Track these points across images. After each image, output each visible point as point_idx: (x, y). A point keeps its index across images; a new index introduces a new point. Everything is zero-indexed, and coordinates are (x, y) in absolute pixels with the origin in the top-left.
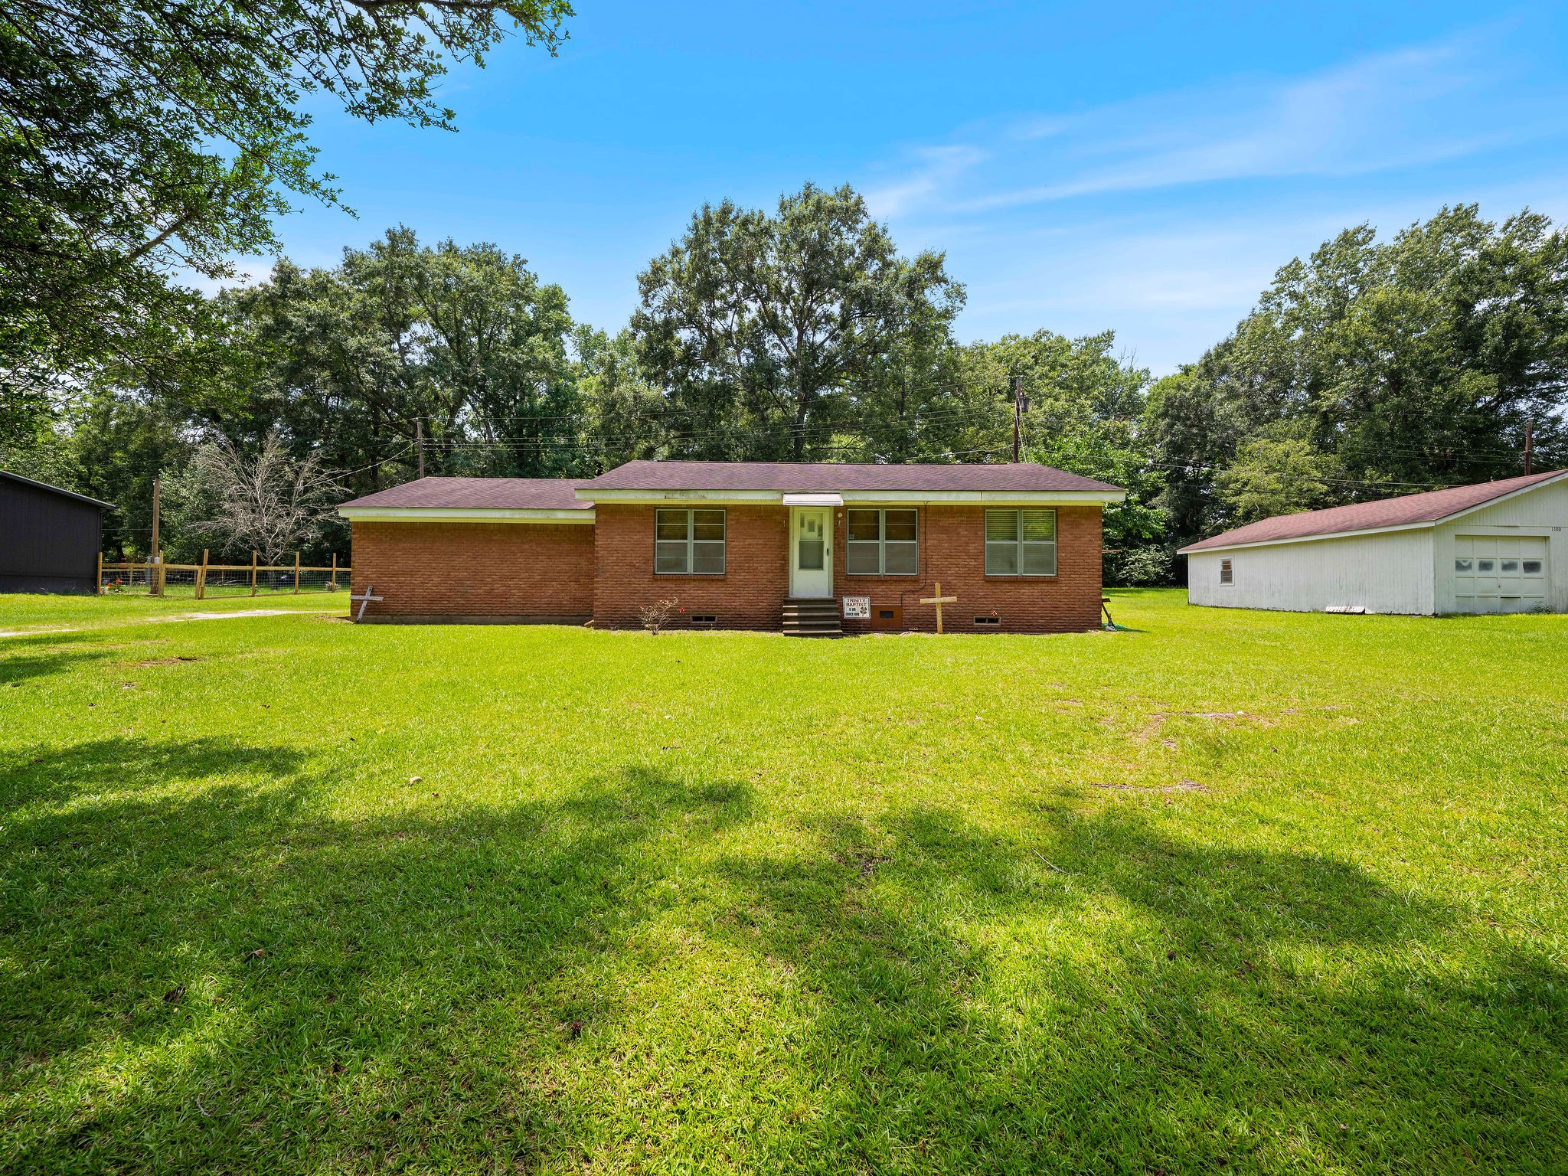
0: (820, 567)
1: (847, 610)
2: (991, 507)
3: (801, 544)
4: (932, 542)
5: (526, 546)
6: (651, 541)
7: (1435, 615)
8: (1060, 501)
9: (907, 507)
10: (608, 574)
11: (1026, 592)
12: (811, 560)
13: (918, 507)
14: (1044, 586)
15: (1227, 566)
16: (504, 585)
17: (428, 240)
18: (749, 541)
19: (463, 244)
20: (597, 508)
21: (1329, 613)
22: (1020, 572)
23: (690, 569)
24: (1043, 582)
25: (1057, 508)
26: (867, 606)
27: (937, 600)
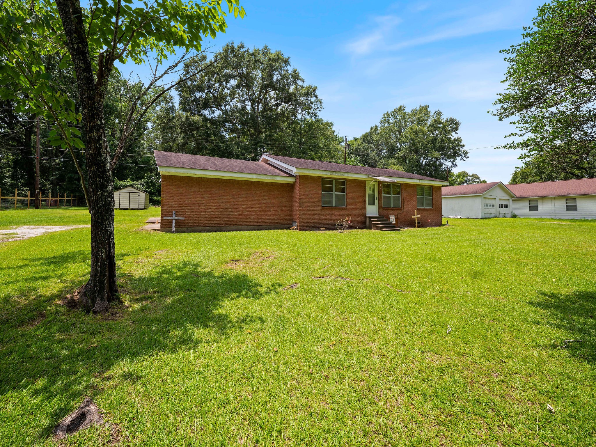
0: (374, 204)
1: (391, 220)
2: (418, 185)
3: (369, 196)
4: (405, 196)
5: (259, 192)
6: (320, 192)
9: (398, 183)
10: (304, 206)
11: (426, 213)
12: (371, 201)
13: (401, 184)
14: (430, 211)
16: (248, 211)
18: (354, 194)
22: (425, 207)
23: (334, 205)
25: (432, 186)
26: (394, 219)
27: (416, 216)
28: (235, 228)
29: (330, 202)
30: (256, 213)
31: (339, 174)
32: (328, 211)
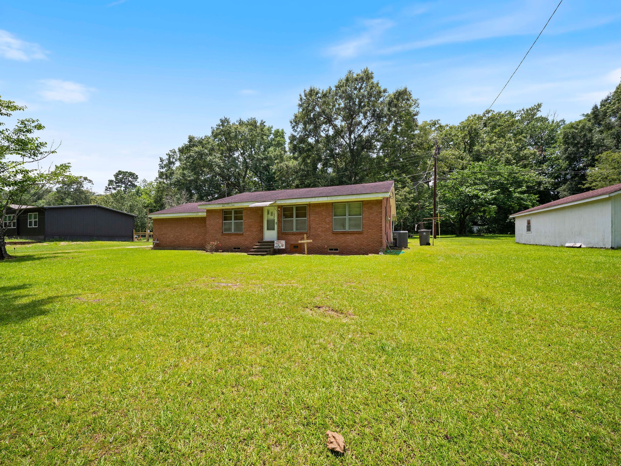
0: (274, 229)
1: (275, 245)
2: (335, 203)
3: (268, 221)
4: (312, 218)
6: (221, 221)
7: (612, 248)
8: (364, 198)
9: (303, 204)
10: (210, 233)
11: (349, 238)
12: (270, 228)
13: (307, 204)
14: (356, 235)
15: (529, 223)
16: (188, 237)
17: (234, 120)
18: (250, 220)
19: (245, 120)
20: (208, 211)
21: (568, 247)
22: (347, 229)
23: (233, 231)
24: (356, 233)
25: (362, 201)
26: (284, 244)
27: (305, 241)
28: (182, 248)
29: (230, 229)
30: (192, 238)
31: (230, 205)
32: (227, 237)
